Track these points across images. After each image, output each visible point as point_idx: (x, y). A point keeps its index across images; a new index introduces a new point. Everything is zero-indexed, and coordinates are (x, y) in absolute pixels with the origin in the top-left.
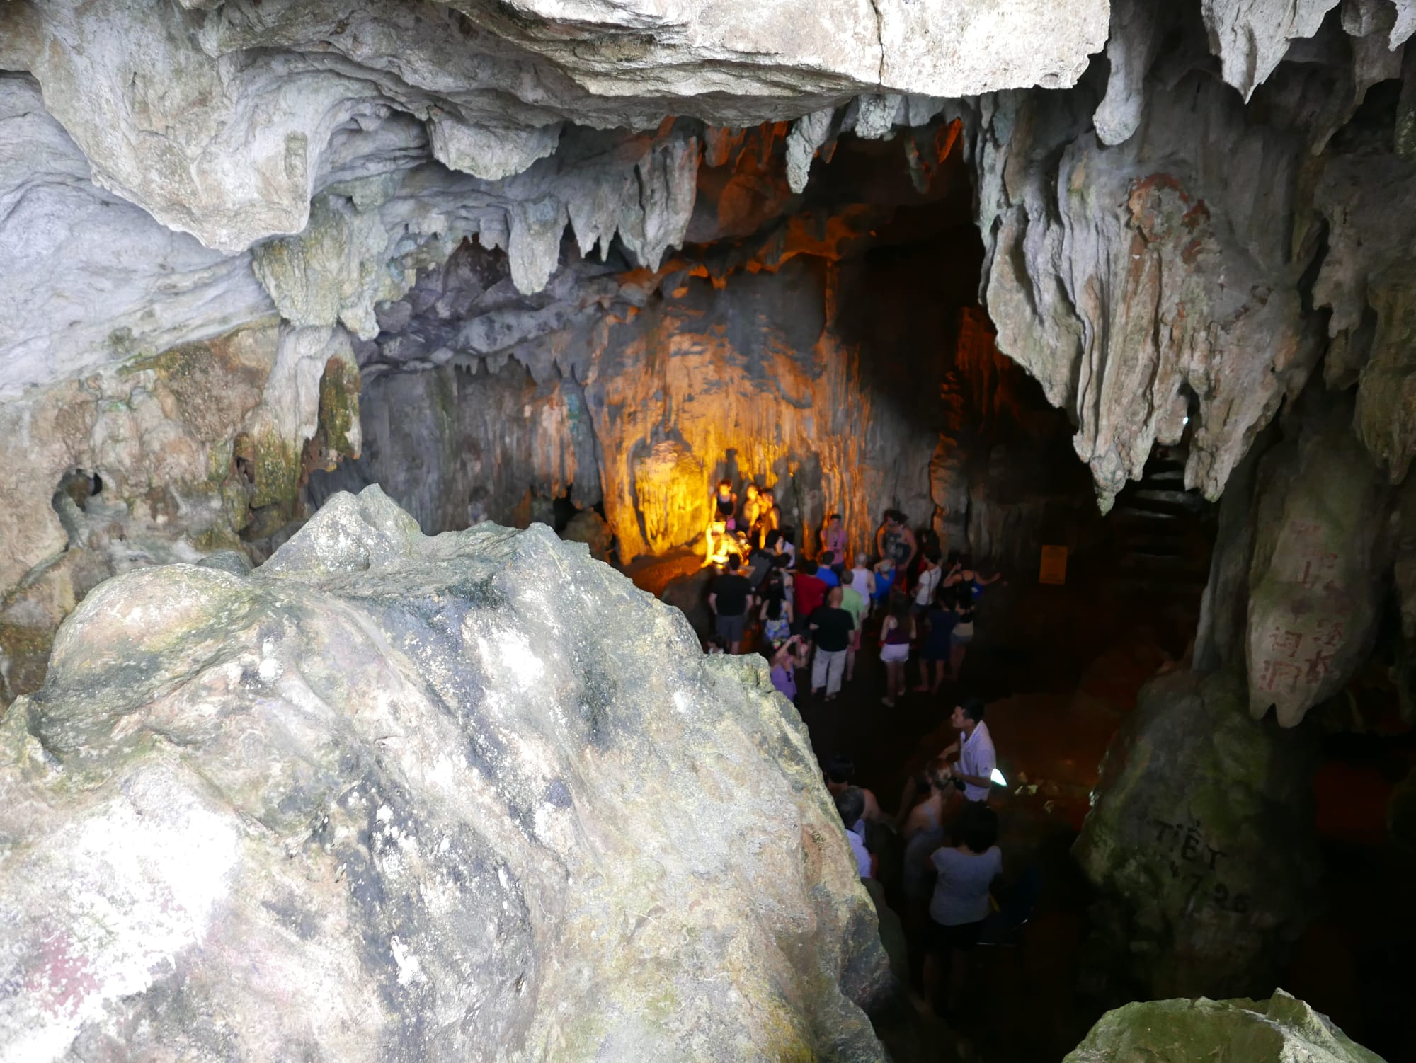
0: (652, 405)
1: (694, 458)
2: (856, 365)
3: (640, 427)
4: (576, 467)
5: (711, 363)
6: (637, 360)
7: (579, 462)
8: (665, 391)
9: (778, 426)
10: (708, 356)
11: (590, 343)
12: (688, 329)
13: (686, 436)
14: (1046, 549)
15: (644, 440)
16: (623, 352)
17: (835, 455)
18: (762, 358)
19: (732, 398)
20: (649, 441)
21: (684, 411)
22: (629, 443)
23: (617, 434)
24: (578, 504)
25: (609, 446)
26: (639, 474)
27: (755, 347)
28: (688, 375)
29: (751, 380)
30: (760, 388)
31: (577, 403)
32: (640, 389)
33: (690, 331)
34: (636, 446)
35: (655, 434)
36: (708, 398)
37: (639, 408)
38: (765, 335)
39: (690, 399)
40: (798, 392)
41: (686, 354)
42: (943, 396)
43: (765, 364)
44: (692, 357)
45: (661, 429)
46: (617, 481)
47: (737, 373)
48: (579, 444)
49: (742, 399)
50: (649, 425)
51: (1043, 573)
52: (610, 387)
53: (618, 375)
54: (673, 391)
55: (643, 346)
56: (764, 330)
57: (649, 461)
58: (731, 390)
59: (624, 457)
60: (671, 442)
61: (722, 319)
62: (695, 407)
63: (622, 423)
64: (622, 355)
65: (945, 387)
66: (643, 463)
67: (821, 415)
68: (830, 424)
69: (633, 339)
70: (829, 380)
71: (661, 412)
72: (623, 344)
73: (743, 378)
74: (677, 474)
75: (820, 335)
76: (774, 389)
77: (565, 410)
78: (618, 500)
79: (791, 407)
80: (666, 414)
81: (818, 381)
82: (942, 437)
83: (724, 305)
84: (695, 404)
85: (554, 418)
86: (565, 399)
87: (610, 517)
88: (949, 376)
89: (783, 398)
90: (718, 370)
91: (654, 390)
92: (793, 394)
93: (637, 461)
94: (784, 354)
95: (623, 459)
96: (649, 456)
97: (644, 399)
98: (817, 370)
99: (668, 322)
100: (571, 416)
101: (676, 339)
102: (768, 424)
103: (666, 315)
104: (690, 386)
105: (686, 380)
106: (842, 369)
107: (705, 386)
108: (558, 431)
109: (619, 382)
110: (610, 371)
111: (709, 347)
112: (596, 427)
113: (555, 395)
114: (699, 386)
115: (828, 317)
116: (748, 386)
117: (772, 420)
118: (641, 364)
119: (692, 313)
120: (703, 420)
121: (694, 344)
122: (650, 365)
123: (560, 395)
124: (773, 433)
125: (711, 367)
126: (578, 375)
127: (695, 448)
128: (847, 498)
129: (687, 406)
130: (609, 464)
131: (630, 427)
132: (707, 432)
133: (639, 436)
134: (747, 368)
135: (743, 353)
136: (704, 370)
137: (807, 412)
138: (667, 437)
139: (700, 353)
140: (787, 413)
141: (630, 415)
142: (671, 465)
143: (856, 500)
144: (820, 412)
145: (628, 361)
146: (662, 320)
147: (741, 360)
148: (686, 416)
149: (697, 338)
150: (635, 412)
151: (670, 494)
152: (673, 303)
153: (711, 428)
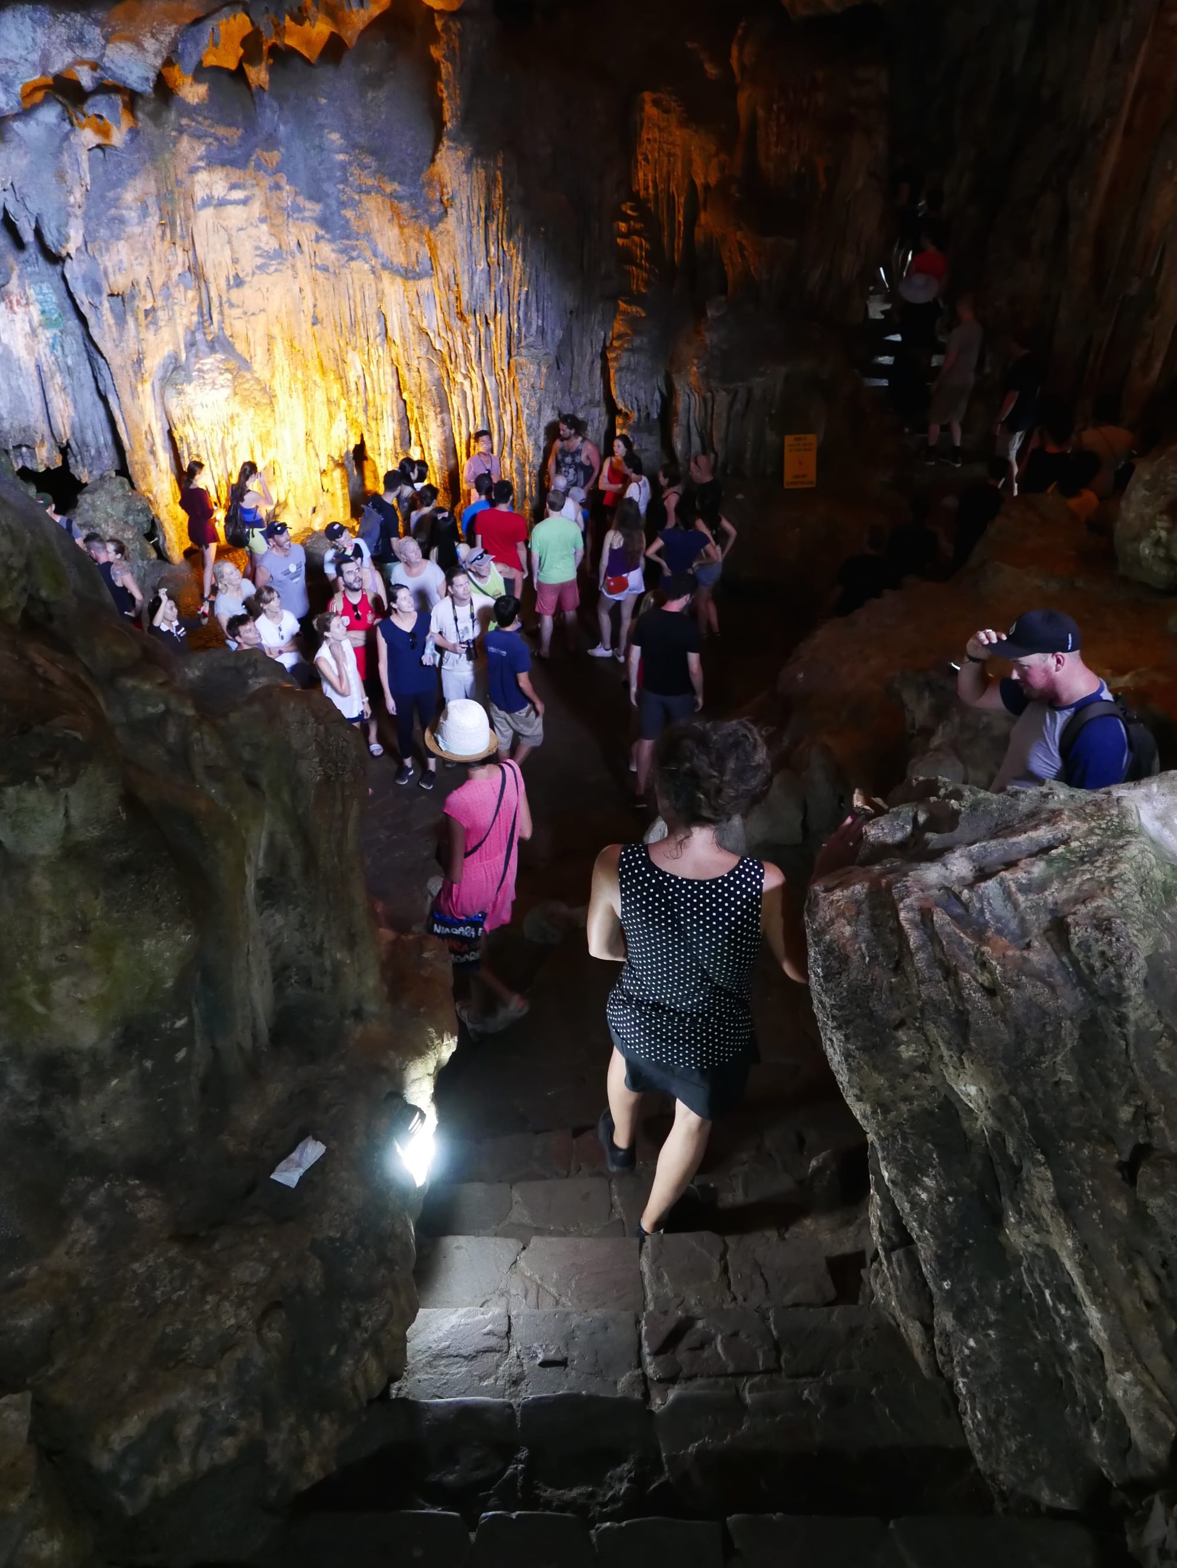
0: (178, 294)
1: (258, 381)
2: (499, 191)
3: (165, 333)
4: (71, 410)
5: (263, 220)
6: (144, 213)
7: (75, 401)
8: (196, 272)
9: (383, 317)
10: (256, 208)
11: (61, 176)
12: (217, 160)
13: (240, 347)
14: (789, 439)
15: (175, 357)
16: (118, 199)
17: (472, 349)
18: (343, 204)
19: (304, 278)
20: (183, 356)
21: (232, 305)
22: (153, 363)
23: (132, 345)
24: (83, 474)
25: (123, 367)
26: (176, 413)
27: (328, 187)
28: (230, 242)
29: (331, 241)
30: (348, 254)
31: (53, 298)
32: (156, 267)
33: (223, 164)
34: (165, 367)
35: (191, 345)
36: (264, 280)
37: (160, 303)
38: (344, 167)
39: (239, 282)
40: (407, 253)
41: (222, 203)
42: (620, 241)
43: (349, 214)
44: (230, 209)
45: (199, 336)
46: (145, 428)
47: (308, 231)
48: (69, 371)
49: (320, 276)
50: (181, 331)
51: (788, 477)
52: (108, 261)
53: (118, 238)
54: (209, 272)
55: (152, 187)
56: (341, 157)
57: (188, 388)
58: (299, 265)
59: (148, 386)
60: (220, 356)
61: (271, 142)
62: (247, 295)
63: (138, 325)
64: (116, 203)
65: (623, 226)
66: (180, 393)
67: (451, 284)
68: (465, 297)
69: (133, 174)
70: (460, 221)
71: (194, 308)
72: (118, 184)
73: (318, 239)
74: (235, 407)
75: (436, 150)
76: (368, 254)
77: (35, 310)
78: (150, 458)
79: (399, 280)
80: (205, 314)
81: (441, 226)
82: (623, 306)
83: (270, 116)
84: (246, 290)
85: (18, 325)
86: (31, 292)
87: (142, 487)
88: (627, 209)
89: (384, 266)
90: (276, 231)
91: (179, 269)
92: (400, 259)
93: (170, 392)
94: (379, 190)
95: (146, 389)
96: (189, 380)
97: (165, 285)
98: (435, 209)
99: (185, 143)
100: (47, 324)
101: (202, 177)
102: (365, 315)
103: (181, 131)
104: (235, 261)
105: (227, 252)
106: (478, 201)
107: (259, 261)
108: (30, 350)
109: (122, 250)
110: (103, 232)
111: (256, 191)
112: (95, 332)
113: (13, 285)
114: (248, 262)
115: (447, 115)
116: (327, 252)
117: (372, 309)
118: (153, 220)
119: (221, 131)
120: (262, 318)
121: (233, 187)
122: (167, 223)
123: (22, 286)
124: (375, 328)
125: (264, 227)
126: (50, 238)
127: (256, 367)
128: (494, 416)
129: (235, 295)
130: (126, 398)
131: (149, 335)
132: (271, 337)
133: (167, 350)
134: (323, 222)
135: (311, 198)
136: (253, 231)
137: (425, 285)
138: (212, 347)
139: (245, 202)
140: (393, 289)
141: (147, 313)
142: (227, 392)
143: (506, 418)
144: (447, 281)
145: (132, 215)
146: (176, 141)
147: (313, 209)
148: (236, 312)
149: (236, 175)
150: (153, 309)
151: (228, 444)
152: (190, 111)
153: (276, 331)
